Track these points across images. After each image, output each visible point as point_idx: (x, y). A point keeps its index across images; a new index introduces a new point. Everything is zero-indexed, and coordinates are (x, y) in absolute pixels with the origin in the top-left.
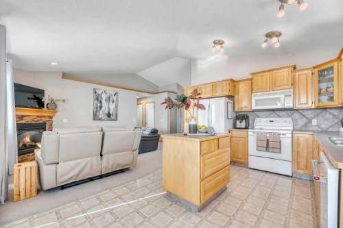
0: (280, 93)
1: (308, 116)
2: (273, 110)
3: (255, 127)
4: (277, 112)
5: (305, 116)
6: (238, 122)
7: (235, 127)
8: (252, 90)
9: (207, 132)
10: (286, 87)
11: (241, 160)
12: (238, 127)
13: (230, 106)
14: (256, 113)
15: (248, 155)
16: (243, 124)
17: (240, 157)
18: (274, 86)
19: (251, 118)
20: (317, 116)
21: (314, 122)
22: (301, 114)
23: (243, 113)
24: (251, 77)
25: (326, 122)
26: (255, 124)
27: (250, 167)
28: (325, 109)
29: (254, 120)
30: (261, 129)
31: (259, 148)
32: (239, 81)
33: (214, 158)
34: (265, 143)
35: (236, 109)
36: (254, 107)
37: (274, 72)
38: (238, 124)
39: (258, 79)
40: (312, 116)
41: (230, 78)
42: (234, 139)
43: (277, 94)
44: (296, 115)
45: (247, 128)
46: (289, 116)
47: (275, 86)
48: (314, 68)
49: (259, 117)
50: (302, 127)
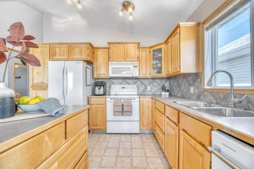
0: (131, 64)
1: (146, 84)
2: (124, 78)
3: (111, 93)
4: (127, 80)
5: (143, 84)
6: (97, 88)
7: (94, 94)
8: (109, 58)
9: (42, 111)
10: (134, 60)
11: (100, 127)
12: (97, 93)
13: (89, 72)
14: (112, 80)
15: (106, 121)
16: (101, 91)
17: (99, 124)
18: (125, 58)
19: (108, 85)
20: (150, 84)
21: (149, 88)
22: (142, 82)
23: (101, 80)
24: (108, 46)
25: (154, 88)
26: (111, 90)
27: (107, 132)
28: (154, 79)
29: (110, 87)
30: (116, 95)
31: (115, 113)
32: (97, 48)
33: (56, 164)
34: (121, 107)
35: (95, 76)
36: (111, 75)
37: (126, 45)
38: (97, 91)
39: (114, 48)
40: (147, 84)
41: (89, 42)
42: (93, 106)
43: (127, 64)
44: (139, 83)
45: (104, 94)
46: (135, 84)
47: (127, 58)
48: (151, 47)
49: (114, 84)
50: (142, 92)
